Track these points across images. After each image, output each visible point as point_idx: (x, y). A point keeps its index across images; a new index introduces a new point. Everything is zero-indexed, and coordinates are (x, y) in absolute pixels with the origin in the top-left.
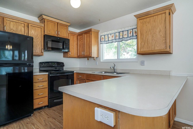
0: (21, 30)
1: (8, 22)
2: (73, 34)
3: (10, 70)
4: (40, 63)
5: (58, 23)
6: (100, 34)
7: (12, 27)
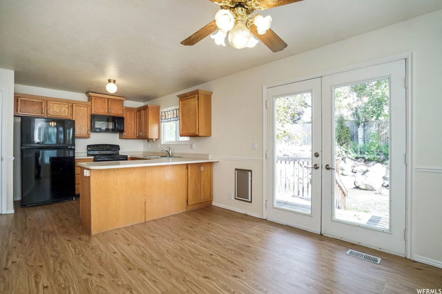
0: (65, 112)
1: (51, 105)
2: (129, 109)
3: (53, 153)
4: (88, 146)
5: (108, 99)
6: (162, 110)
7: (55, 109)
